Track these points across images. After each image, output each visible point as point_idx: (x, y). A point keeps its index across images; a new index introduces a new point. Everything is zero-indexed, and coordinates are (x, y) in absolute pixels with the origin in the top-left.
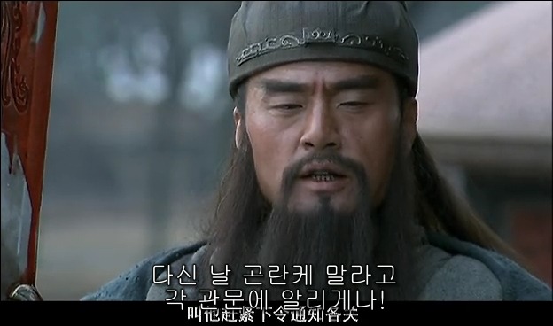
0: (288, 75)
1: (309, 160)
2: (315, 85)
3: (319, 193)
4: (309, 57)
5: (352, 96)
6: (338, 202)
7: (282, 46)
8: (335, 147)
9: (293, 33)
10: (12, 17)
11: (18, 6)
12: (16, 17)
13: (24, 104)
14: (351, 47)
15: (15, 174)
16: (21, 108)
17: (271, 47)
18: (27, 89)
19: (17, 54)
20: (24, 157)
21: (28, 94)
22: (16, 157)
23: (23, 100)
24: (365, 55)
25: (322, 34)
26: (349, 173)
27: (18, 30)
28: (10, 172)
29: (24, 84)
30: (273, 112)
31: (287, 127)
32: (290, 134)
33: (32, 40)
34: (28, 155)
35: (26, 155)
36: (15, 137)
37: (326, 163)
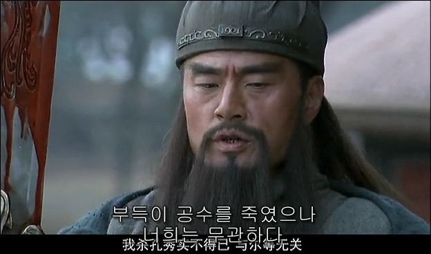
0: (208, 61)
1: (220, 128)
2: (227, 69)
3: (227, 153)
4: (223, 47)
5: (256, 78)
6: (241, 161)
7: (205, 38)
8: (240, 119)
9: (213, 28)
10: (25, 17)
11: (29, 7)
12: (28, 16)
13: (33, 84)
14: (256, 40)
15: (26, 138)
16: (30, 87)
17: (197, 38)
18: (35, 72)
19: (28, 45)
20: (33, 125)
21: (37, 76)
22: (26, 125)
23: (32, 80)
24: (268, 47)
25: (232, 30)
26: (252, 138)
27: (30, 26)
28: (22, 137)
29: (34, 69)
30: (197, 89)
31: (207, 101)
32: (208, 107)
33: (39, 34)
34: (36, 124)
35: (34, 124)
36: (26, 109)
37: (232, 130)
